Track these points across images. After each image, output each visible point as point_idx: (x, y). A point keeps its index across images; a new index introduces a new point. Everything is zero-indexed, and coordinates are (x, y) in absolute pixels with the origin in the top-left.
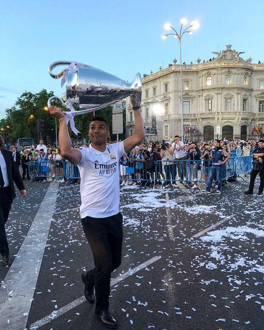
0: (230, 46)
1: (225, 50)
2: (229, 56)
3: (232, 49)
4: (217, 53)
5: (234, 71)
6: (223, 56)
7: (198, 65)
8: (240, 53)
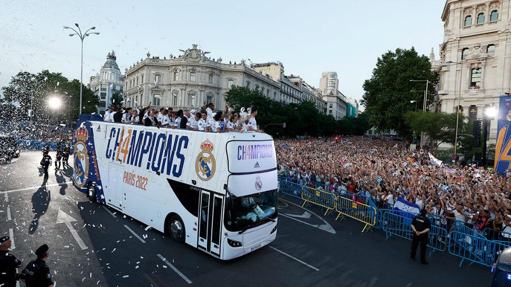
0: (195, 46)
1: (191, 49)
2: (194, 54)
3: (198, 48)
4: (183, 51)
5: (198, 69)
6: (188, 54)
7: (170, 60)
8: (206, 53)
